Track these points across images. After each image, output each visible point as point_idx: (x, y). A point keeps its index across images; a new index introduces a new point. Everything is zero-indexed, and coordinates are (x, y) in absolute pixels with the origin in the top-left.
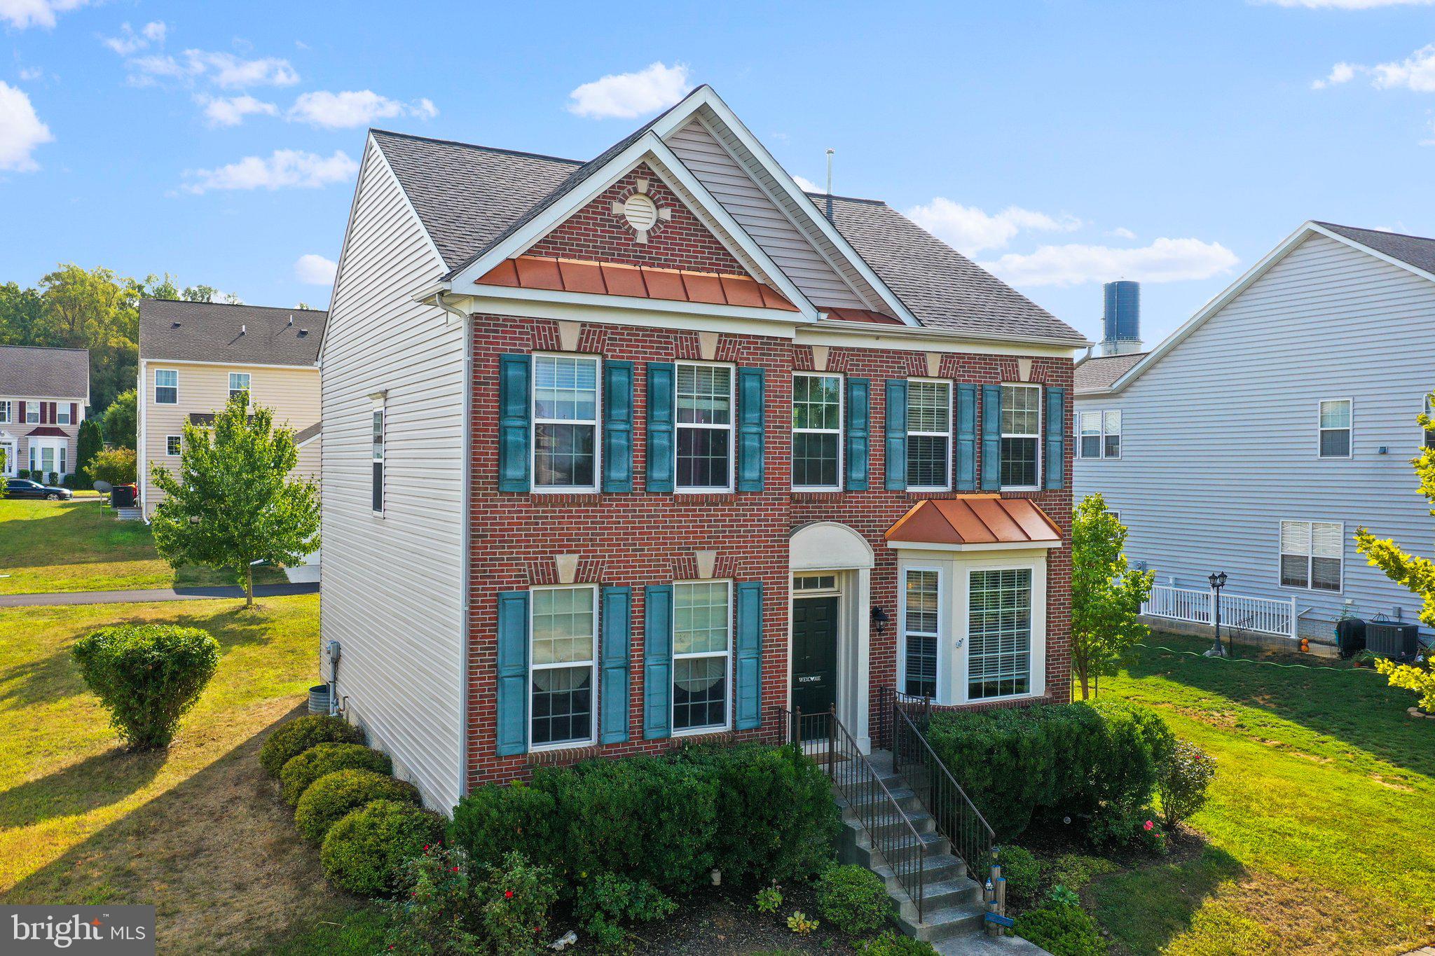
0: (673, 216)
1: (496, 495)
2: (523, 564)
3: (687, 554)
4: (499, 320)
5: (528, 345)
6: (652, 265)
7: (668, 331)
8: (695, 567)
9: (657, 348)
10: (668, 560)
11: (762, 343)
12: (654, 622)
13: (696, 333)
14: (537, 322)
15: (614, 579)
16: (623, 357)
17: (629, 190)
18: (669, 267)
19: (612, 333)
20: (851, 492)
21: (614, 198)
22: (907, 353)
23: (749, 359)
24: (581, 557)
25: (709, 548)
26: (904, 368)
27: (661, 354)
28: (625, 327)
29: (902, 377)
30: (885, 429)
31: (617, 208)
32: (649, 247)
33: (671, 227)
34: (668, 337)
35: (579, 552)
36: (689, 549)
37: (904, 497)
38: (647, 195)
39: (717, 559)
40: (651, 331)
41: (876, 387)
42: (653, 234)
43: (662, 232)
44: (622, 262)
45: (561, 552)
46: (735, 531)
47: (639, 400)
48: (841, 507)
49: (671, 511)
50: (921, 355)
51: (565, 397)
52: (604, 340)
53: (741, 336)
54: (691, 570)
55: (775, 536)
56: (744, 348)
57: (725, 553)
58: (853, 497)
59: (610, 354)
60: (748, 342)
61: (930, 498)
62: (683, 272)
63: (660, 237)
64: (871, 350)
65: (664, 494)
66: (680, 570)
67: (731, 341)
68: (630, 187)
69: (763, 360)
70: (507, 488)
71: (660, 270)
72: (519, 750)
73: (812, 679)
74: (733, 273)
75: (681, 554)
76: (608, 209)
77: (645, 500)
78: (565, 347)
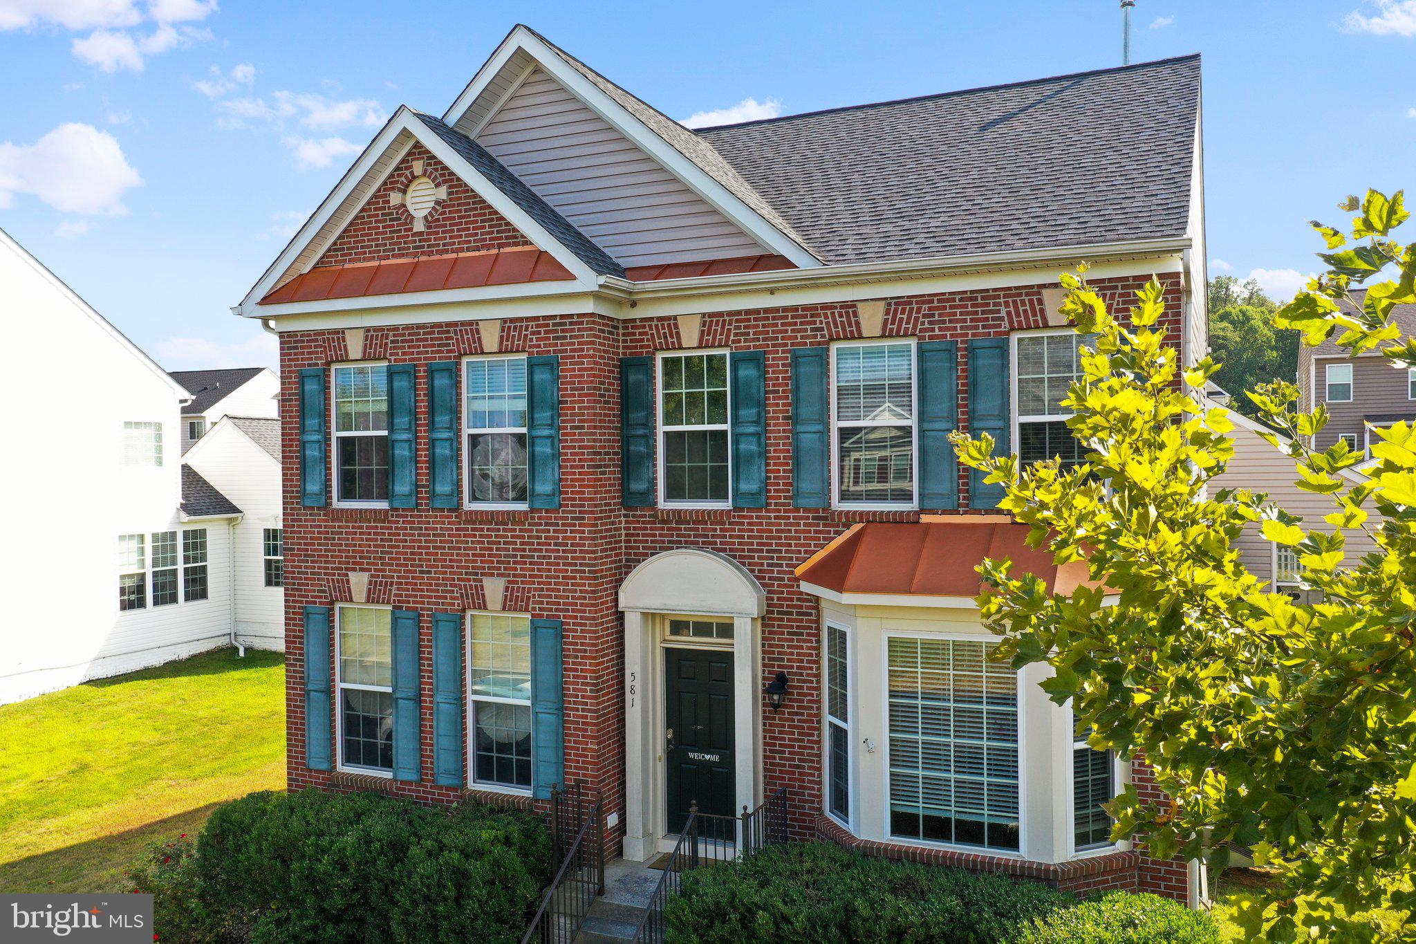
0: (449, 194)
1: (300, 509)
2: (323, 580)
3: (475, 580)
4: (297, 336)
5: (320, 358)
6: (430, 253)
7: (448, 324)
8: (483, 595)
9: (439, 345)
10: (455, 586)
11: (554, 325)
12: (440, 654)
13: (477, 322)
14: (329, 333)
15: (403, 602)
16: (405, 360)
17: (406, 177)
18: (447, 251)
19: (394, 335)
20: (742, 509)
21: (393, 189)
22: (825, 307)
23: (539, 346)
24: (372, 576)
25: (499, 575)
26: (822, 329)
27: (443, 352)
28: (407, 327)
29: (819, 343)
30: (794, 419)
31: (395, 198)
32: (428, 234)
33: (448, 206)
34: (448, 332)
35: (370, 570)
36: (477, 574)
37: (825, 518)
38: (424, 174)
39: (507, 589)
40: (432, 327)
41: (777, 361)
42: (430, 219)
43: (440, 214)
44: (403, 255)
45: (355, 570)
46: (528, 557)
47: (423, 406)
48: (727, 530)
49: (457, 529)
50: (850, 307)
51: (361, 408)
52: (386, 343)
53: (528, 319)
54: (478, 599)
55: (576, 565)
56: (533, 333)
57: (517, 582)
58: (744, 517)
59: (393, 358)
60: (537, 326)
61: (871, 520)
62: (461, 255)
63: (438, 220)
64: (766, 310)
65: (450, 510)
66: (468, 599)
67: (515, 328)
68: (408, 172)
69: (556, 345)
70: (308, 503)
71: (437, 257)
72: (324, 766)
73: (707, 757)
74: (516, 244)
75: (469, 580)
76: (388, 202)
77: (431, 517)
78: (351, 357)
